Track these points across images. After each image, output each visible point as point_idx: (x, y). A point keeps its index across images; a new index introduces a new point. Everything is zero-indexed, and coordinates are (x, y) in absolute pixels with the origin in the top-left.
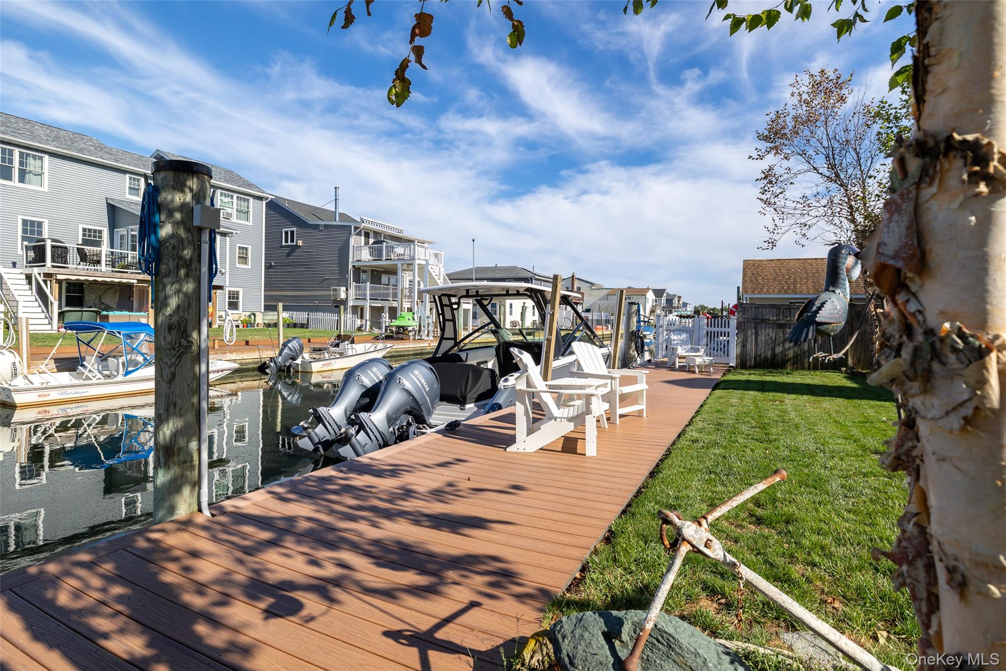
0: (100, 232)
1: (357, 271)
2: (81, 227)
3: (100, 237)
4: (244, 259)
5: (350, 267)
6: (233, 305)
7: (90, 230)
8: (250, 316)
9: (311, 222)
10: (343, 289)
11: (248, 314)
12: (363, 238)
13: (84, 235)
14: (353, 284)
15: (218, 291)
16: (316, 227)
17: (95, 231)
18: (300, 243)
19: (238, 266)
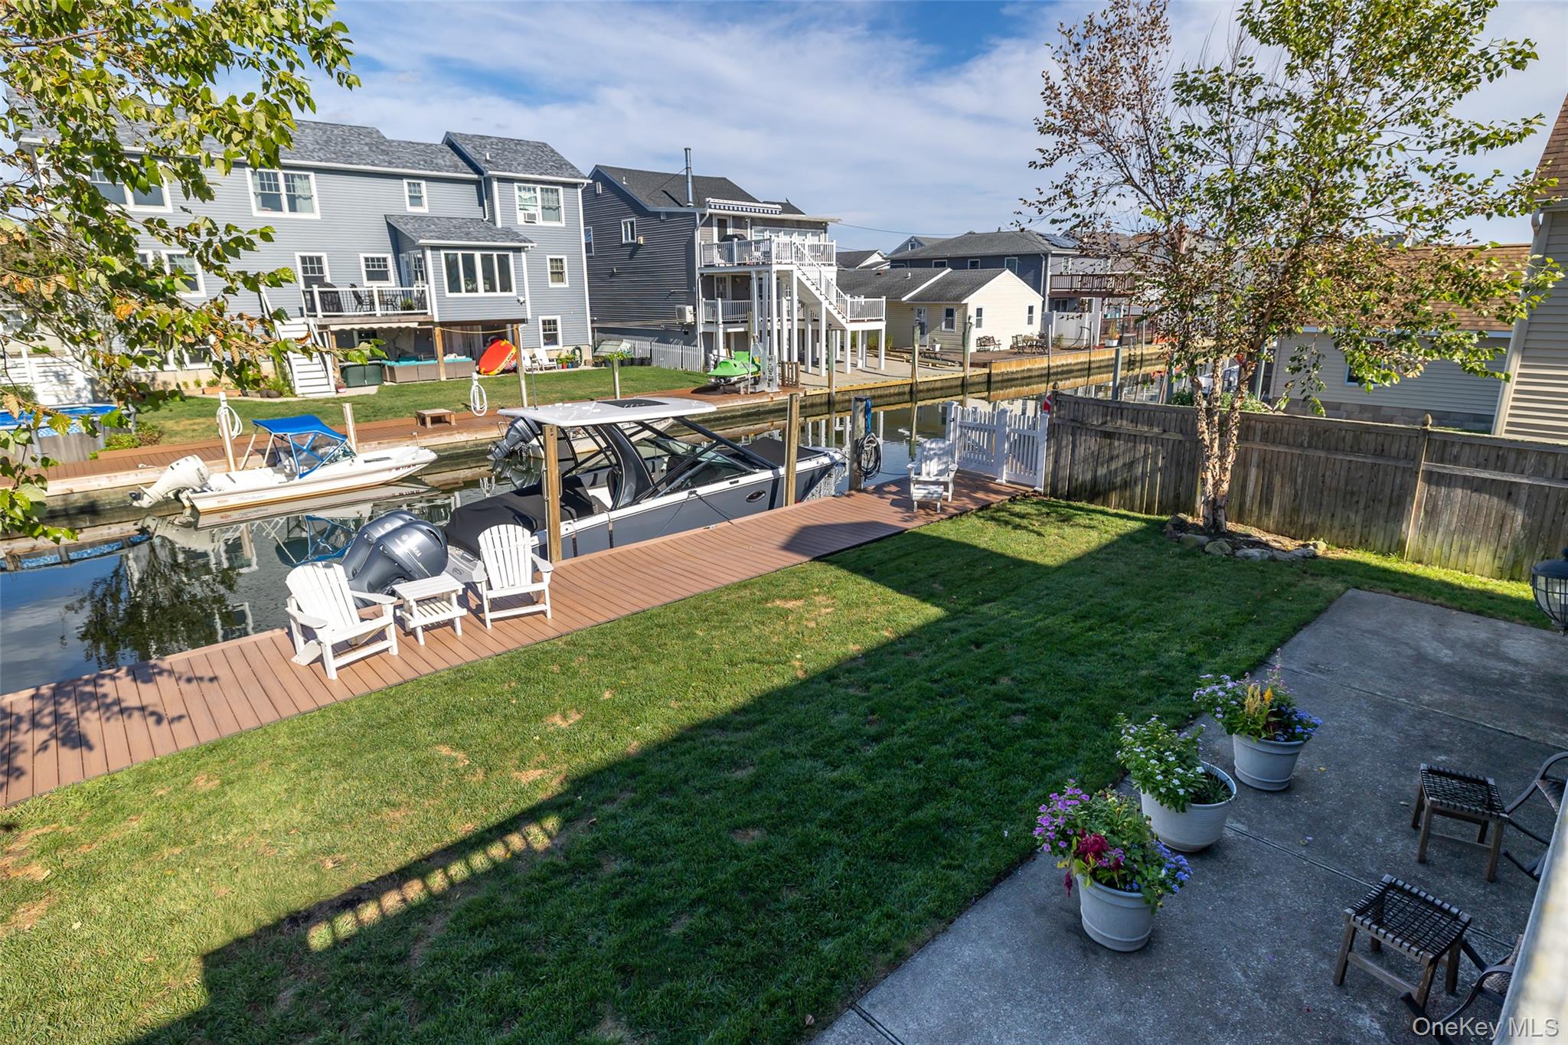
0: (385, 260)
1: (708, 280)
2: (362, 256)
3: (385, 266)
4: (558, 275)
5: (698, 275)
6: (551, 339)
7: (373, 259)
8: (573, 352)
9: (651, 209)
10: (690, 308)
11: (571, 348)
12: (715, 230)
13: (367, 266)
14: (702, 300)
15: (521, 326)
16: (657, 215)
17: (378, 259)
18: (641, 240)
19: (552, 285)
